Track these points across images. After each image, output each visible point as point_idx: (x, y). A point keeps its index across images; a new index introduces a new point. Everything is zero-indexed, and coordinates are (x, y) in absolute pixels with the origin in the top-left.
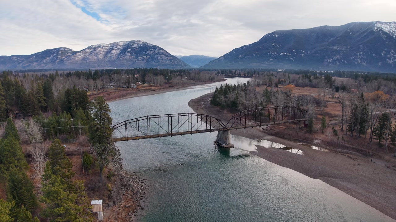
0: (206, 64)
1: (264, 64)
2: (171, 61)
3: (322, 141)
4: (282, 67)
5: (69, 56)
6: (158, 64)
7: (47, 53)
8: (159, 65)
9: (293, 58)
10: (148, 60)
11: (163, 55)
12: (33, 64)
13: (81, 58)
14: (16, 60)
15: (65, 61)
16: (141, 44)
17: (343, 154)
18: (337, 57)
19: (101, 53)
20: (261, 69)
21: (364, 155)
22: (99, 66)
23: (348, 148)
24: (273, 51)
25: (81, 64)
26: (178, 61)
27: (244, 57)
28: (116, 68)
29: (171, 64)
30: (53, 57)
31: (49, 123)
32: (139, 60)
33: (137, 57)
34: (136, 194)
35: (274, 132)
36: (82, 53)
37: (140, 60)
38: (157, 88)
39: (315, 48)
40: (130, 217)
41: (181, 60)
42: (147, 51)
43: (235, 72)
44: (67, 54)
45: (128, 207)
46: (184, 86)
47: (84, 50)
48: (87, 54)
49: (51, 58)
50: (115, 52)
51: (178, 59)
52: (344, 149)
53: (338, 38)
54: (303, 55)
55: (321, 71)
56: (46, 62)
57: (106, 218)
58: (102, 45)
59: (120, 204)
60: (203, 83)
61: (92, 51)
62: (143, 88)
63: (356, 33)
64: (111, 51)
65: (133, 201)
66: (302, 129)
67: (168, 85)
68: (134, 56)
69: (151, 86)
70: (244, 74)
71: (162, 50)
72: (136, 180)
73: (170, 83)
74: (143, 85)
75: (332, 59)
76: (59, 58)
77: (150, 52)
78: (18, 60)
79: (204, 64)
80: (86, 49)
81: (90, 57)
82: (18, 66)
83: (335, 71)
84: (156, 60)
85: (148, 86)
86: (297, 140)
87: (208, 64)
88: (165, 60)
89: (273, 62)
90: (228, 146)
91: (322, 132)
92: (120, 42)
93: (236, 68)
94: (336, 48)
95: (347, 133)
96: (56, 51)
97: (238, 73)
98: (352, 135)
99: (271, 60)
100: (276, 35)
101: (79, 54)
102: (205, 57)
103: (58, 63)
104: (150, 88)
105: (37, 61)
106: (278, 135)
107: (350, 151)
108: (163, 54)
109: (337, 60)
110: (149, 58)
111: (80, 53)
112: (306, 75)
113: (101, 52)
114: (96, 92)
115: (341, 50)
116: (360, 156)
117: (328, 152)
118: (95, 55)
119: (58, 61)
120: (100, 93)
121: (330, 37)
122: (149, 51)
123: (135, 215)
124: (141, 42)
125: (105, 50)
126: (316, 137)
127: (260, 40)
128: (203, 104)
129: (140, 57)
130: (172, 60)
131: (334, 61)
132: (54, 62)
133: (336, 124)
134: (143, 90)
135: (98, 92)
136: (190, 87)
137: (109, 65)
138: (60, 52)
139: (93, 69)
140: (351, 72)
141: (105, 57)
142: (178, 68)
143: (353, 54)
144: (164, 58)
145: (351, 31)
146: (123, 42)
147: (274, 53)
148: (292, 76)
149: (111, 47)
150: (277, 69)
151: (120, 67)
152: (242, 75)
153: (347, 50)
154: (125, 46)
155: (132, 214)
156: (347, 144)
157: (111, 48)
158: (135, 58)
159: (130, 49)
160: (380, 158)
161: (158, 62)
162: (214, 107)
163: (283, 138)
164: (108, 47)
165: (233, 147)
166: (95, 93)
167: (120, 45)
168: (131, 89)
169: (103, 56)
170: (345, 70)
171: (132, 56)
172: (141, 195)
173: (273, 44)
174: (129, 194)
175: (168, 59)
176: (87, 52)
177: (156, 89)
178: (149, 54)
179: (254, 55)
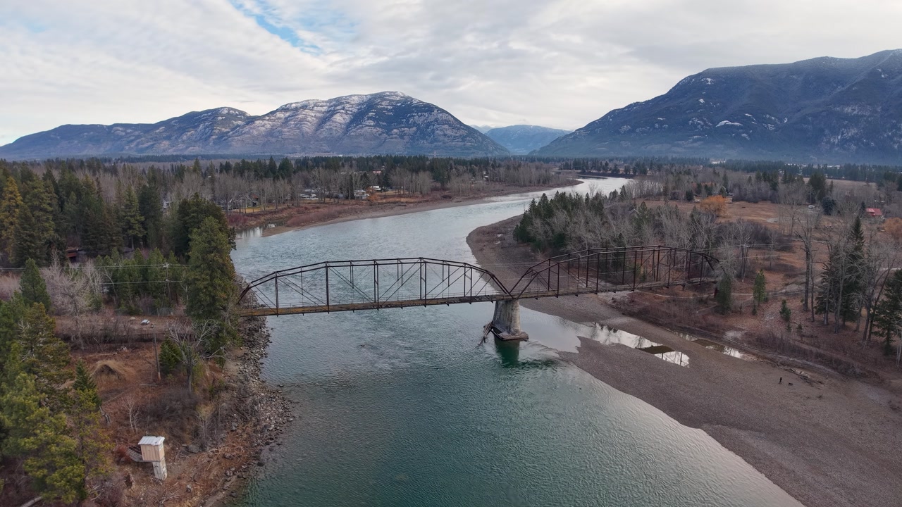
0: (545, 145)
1: (678, 146)
2: (463, 140)
3: (746, 334)
4: (718, 156)
5: (238, 126)
6: (435, 146)
7: (192, 120)
8: (437, 148)
9: (747, 134)
10: (413, 137)
11: (446, 127)
12: (161, 143)
13: (264, 131)
14: (124, 134)
15: (230, 137)
16: (398, 102)
17: (789, 368)
18: (853, 131)
19: (309, 122)
20: (670, 158)
21: (843, 373)
22: (304, 149)
23: (803, 354)
24: (700, 117)
25: (264, 145)
26: (480, 138)
27: (632, 131)
28: (341, 156)
29: (464, 145)
30: (205, 128)
31: (124, 272)
32: (394, 136)
33: (388, 131)
34: (262, 432)
35: (636, 308)
36: (268, 120)
37: (396, 138)
38: (412, 201)
39: (799, 111)
40: (226, 480)
41: (488, 138)
42: (410, 117)
43: (607, 164)
44: (235, 123)
45: (230, 458)
46: (476, 196)
47: (273, 113)
48: (278, 123)
49: (199, 130)
50: (341, 118)
51: (481, 134)
52: (795, 357)
53: (853, 86)
54: (771, 127)
55: (809, 165)
56: (189, 139)
57: (174, 476)
58: (311, 102)
59: (214, 449)
60: (524, 189)
61: (289, 116)
62: (381, 199)
63: (896, 76)
64: (332, 115)
65: (245, 447)
66: (706, 303)
67: (438, 195)
68: (380, 126)
69: (400, 196)
70: (627, 170)
71: (444, 115)
72: (273, 403)
73: (444, 189)
74: (383, 194)
75: (839, 137)
76: (217, 131)
77: (418, 119)
78: (127, 133)
79: (541, 146)
80: (277, 110)
81: (285, 129)
82: (127, 147)
83: (843, 166)
84: (430, 136)
85: (393, 196)
86: (686, 328)
87: (548, 146)
88: (451, 136)
89: (699, 143)
90: (513, 337)
91: (754, 313)
92: (351, 96)
93: (612, 155)
94: (850, 110)
95: (816, 316)
96: (210, 116)
97: (613, 168)
98: (825, 323)
99: (695, 137)
100: (709, 80)
101: (261, 122)
102: (545, 129)
103: (214, 143)
104: (397, 200)
105: (168, 138)
106: (642, 316)
107: (808, 363)
108: (446, 122)
109: (852, 138)
110: (415, 133)
111: (263, 120)
112: (767, 173)
113: (309, 119)
114: (275, 208)
115: (863, 116)
116: (831, 376)
117: (753, 363)
118: (296, 124)
119: (214, 137)
120: (282, 211)
121: (835, 85)
122: (415, 118)
123: (238, 477)
124: (397, 96)
125: (318, 115)
126: (735, 325)
127: (670, 91)
128: (501, 239)
129: (395, 130)
130: (467, 136)
131: (844, 142)
132: (207, 139)
133: (795, 295)
134: (382, 203)
135: (279, 208)
136: (486, 199)
137: (326, 148)
138: (220, 118)
139: (292, 156)
140: (880, 167)
141: (317, 130)
142: (480, 155)
143: (888, 125)
144: (449, 133)
145: (884, 71)
146: (358, 95)
147: (704, 121)
148: (734, 177)
149: (332, 106)
150: (708, 160)
151: (350, 152)
152: (621, 172)
153: (875, 115)
154: (363, 104)
155: (234, 474)
156: (807, 344)
157: (331, 110)
158: (383, 133)
159: (373, 112)
160: (880, 383)
161: (436, 140)
162: (522, 245)
163: (655, 323)
164: (326, 107)
165: (526, 339)
166: (272, 208)
167: (352, 102)
168: (353, 202)
169: (313, 128)
170: (868, 164)
171: (378, 129)
172: (270, 435)
173: (702, 101)
174: (244, 431)
175: (458, 135)
176: (279, 118)
177: (411, 203)
178: (415, 123)
179: (657, 126)
